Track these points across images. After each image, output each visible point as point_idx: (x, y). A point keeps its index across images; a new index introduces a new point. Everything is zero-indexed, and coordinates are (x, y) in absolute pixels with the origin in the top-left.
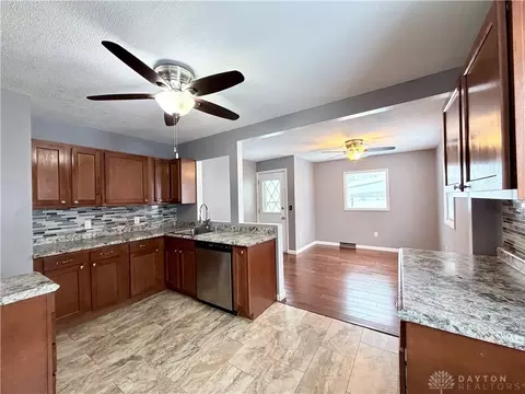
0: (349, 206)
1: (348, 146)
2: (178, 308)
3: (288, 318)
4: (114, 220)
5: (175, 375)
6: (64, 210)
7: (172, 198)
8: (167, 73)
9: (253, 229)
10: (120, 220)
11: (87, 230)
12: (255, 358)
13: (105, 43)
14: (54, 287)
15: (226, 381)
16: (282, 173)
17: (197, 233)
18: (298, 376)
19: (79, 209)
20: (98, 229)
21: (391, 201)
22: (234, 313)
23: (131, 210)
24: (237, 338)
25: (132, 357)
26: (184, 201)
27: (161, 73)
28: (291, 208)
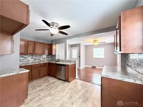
0: (94, 57)
1: (94, 42)
2: (52, 80)
3: (78, 82)
4: (36, 58)
5: (52, 93)
6: (25, 55)
7: (50, 53)
8: (53, 25)
9: (70, 61)
10: (37, 58)
11: (30, 60)
12: (70, 90)
13: (43, 20)
14: (29, 71)
15: (64, 94)
16: (77, 48)
17: (56, 62)
18: (80, 93)
19: (28, 55)
20: (32, 60)
21: (105, 56)
22: (65, 81)
23: (40, 56)
24: (66, 86)
25: (42, 89)
26: (53, 54)
27: (51, 25)
28: (79, 57)
